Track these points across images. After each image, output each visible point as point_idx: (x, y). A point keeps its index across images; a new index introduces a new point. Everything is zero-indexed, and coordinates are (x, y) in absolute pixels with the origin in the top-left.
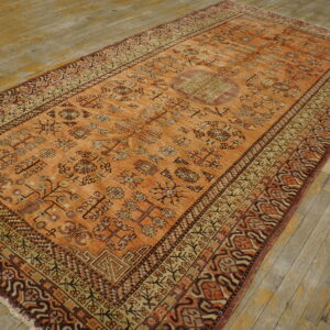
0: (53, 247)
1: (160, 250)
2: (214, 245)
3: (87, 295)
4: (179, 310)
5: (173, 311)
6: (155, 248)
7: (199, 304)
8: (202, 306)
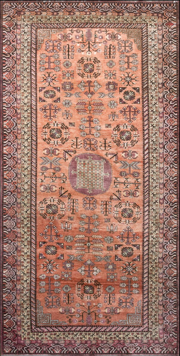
0: (66, 26)
1: (34, 51)
2: (18, 68)
3: (42, 20)
4: (14, 36)
5: (16, 34)
6: (36, 51)
7: (10, 42)
8: (9, 42)
